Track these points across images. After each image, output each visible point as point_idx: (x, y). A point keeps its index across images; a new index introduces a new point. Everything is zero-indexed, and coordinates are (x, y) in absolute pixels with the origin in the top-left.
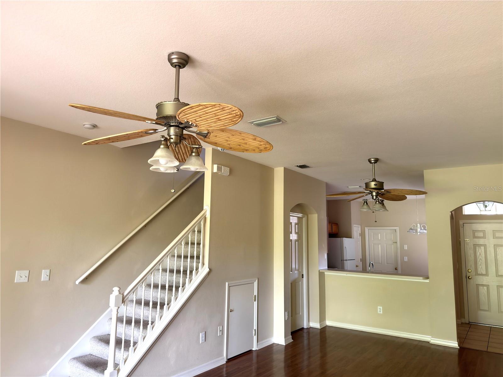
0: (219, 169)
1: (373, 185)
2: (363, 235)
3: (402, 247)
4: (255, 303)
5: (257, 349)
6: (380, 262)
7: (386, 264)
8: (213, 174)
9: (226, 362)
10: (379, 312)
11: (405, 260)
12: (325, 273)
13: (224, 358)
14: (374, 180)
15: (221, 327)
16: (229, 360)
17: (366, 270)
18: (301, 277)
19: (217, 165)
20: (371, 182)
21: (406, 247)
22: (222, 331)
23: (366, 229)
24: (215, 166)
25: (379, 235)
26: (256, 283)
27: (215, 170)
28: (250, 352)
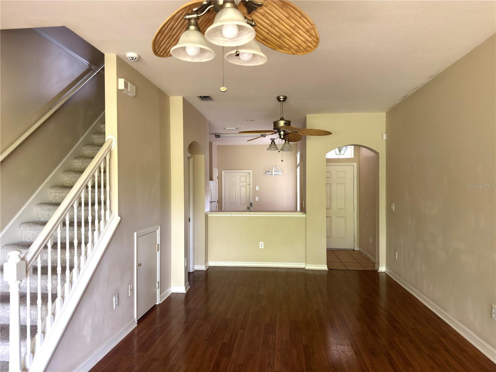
0: (126, 85)
1: (282, 123)
2: (220, 178)
3: (254, 188)
4: (158, 253)
5: (161, 303)
6: (234, 203)
7: (239, 204)
8: (119, 92)
9: (137, 324)
10: (260, 247)
11: (256, 200)
12: (209, 215)
13: (135, 320)
14: (282, 119)
15: (131, 286)
16: (139, 321)
17: (222, 210)
18: (188, 221)
19: (124, 79)
20: (280, 120)
21: (257, 188)
22: (132, 290)
23: (223, 172)
24: (122, 81)
25: (234, 177)
26: (159, 231)
27: (122, 86)
28: (155, 307)
